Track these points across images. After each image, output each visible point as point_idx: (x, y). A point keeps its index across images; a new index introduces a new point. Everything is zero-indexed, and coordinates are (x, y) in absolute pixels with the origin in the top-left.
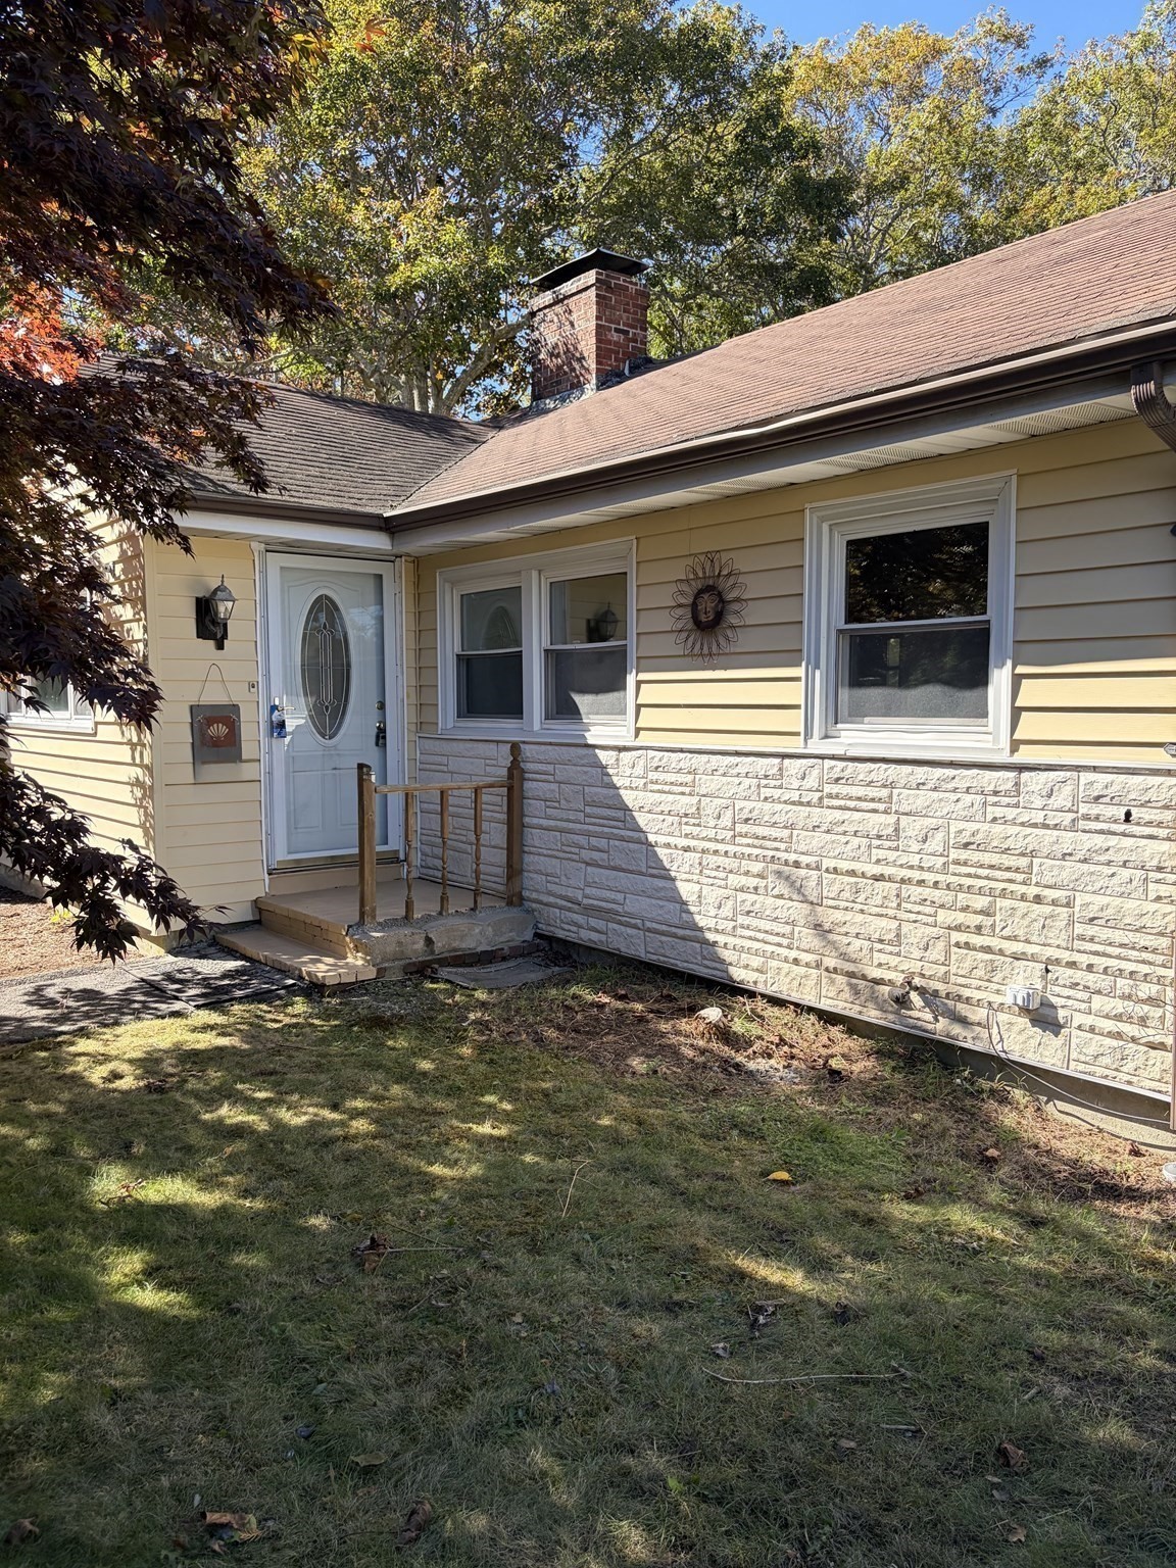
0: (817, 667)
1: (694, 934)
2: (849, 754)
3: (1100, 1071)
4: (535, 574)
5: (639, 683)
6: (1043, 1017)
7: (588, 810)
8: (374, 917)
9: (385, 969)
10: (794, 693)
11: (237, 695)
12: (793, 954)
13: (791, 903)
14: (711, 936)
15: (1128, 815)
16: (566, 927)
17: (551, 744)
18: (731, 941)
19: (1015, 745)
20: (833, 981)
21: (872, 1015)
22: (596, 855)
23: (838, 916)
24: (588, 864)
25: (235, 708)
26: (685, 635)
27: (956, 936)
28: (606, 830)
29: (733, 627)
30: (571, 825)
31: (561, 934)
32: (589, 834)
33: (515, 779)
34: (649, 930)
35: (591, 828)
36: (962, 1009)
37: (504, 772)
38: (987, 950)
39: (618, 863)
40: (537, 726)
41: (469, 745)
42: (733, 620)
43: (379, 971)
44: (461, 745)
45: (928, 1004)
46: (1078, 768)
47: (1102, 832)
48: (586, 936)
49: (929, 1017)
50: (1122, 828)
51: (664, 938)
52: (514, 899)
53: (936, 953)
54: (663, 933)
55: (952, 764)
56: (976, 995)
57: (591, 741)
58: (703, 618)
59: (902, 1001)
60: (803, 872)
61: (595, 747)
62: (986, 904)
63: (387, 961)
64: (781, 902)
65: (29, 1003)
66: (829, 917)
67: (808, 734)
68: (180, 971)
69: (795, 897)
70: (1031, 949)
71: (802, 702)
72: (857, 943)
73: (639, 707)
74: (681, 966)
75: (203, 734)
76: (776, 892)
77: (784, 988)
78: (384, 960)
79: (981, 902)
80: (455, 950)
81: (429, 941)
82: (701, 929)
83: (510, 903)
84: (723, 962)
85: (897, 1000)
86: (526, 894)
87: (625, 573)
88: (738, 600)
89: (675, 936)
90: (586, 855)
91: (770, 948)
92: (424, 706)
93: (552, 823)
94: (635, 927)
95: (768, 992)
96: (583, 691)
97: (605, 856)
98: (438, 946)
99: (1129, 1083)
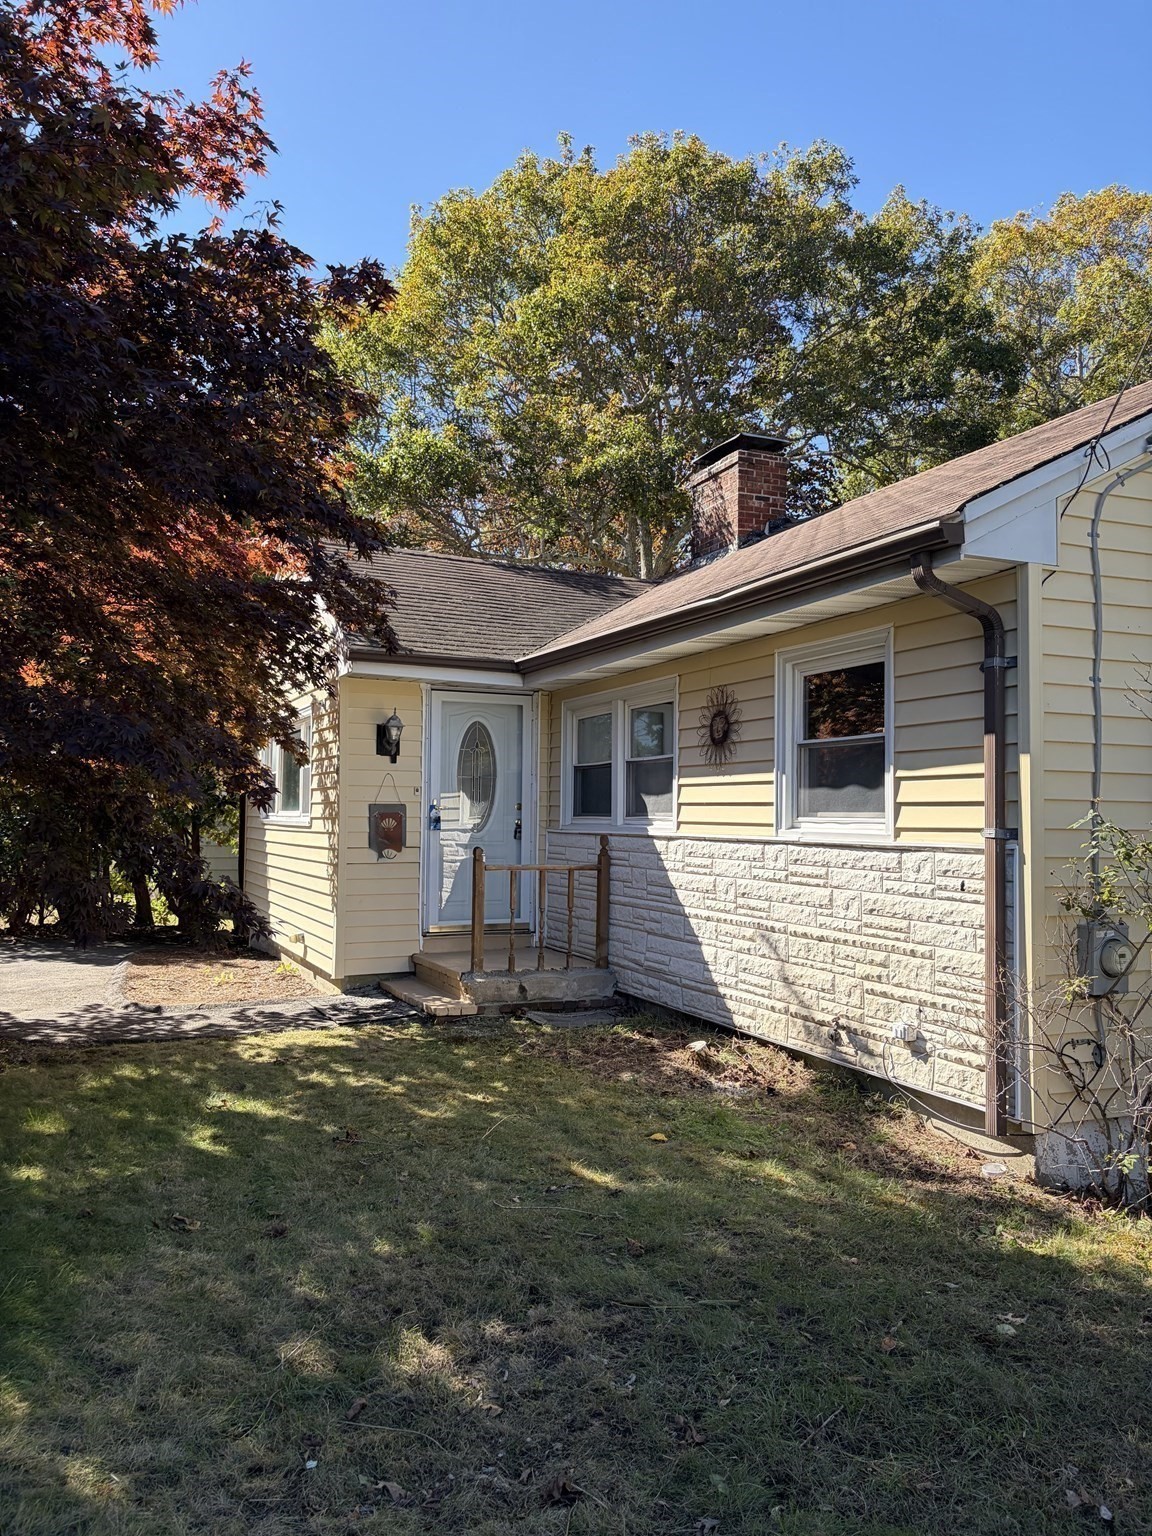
0: (784, 772)
1: (710, 989)
2: (802, 840)
3: (951, 1091)
4: (620, 703)
5: (680, 786)
6: (918, 1048)
7: (649, 888)
8: (481, 967)
9: (485, 1008)
10: (767, 794)
11: (404, 797)
12: (771, 1003)
13: (769, 961)
14: (722, 990)
15: (963, 885)
16: (635, 985)
17: (627, 836)
18: (735, 993)
19: (898, 832)
20: (795, 1024)
21: (818, 1051)
22: (654, 925)
23: (798, 970)
24: (649, 933)
25: (403, 807)
26: (706, 749)
27: (868, 985)
28: (660, 904)
29: (734, 743)
30: (639, 901)
31: (631, 991)
32: (650, 908)
33: (603, 865)
34: (685, 986)
35: (651, 903)
36: (871, 1044)
37: (595, 859)
38: (884, 995)
39: (667, 931)
40: (620, 822)
41: (579, 837)
42: (734, 737)
43: (479, 1008)
44: (574, 838)
45: (851, 1041)
46: (934, 849)
47: (948, 899)
48: (647, 993)
49: (851, 1051)
50: (958, 895)
51: (694, 993)
52: (603, 962)
53: (855, 1000)
54: (692, 988)
55: (862, 848)
56: (879, 1032)
57: (650, 833)
58: (716, 736)
59: (835, 1039)
60: (776, 936)
61: (653, 837)
62: (883, 958)
63: (488, 1002)
64: (764, 960)
65: (232, 1018)
66: (792, 971)
67: (778, 825)
68: (344, 1004)
69: (773, 956)
70: (910, 994)
71: (774, 801)
72: (810, 992)
73: (680, 805)
74: (705, 1015)
75: (377, 826)
76: (760, 953)
77: (766, 1031)
78: (484, 1001)
79: (880, 957)
80: (544, 998)
81: (522, 989)
82: (715, 985)
83: (598, 966)
84: (729, 1011)
85: (832, 1037)
86: (610, 958)
87: (671, 703)
88: (737, 722)
89: (699, 990)
90: (649, 925)
91: (757, 998)
92: (552, 807)
93: (627, 899)
94: (675, 983)
95: (757, 1035)
96: (649, 793)
97: (658, 925)
98: (531, 994)
99: (968, 1099)
